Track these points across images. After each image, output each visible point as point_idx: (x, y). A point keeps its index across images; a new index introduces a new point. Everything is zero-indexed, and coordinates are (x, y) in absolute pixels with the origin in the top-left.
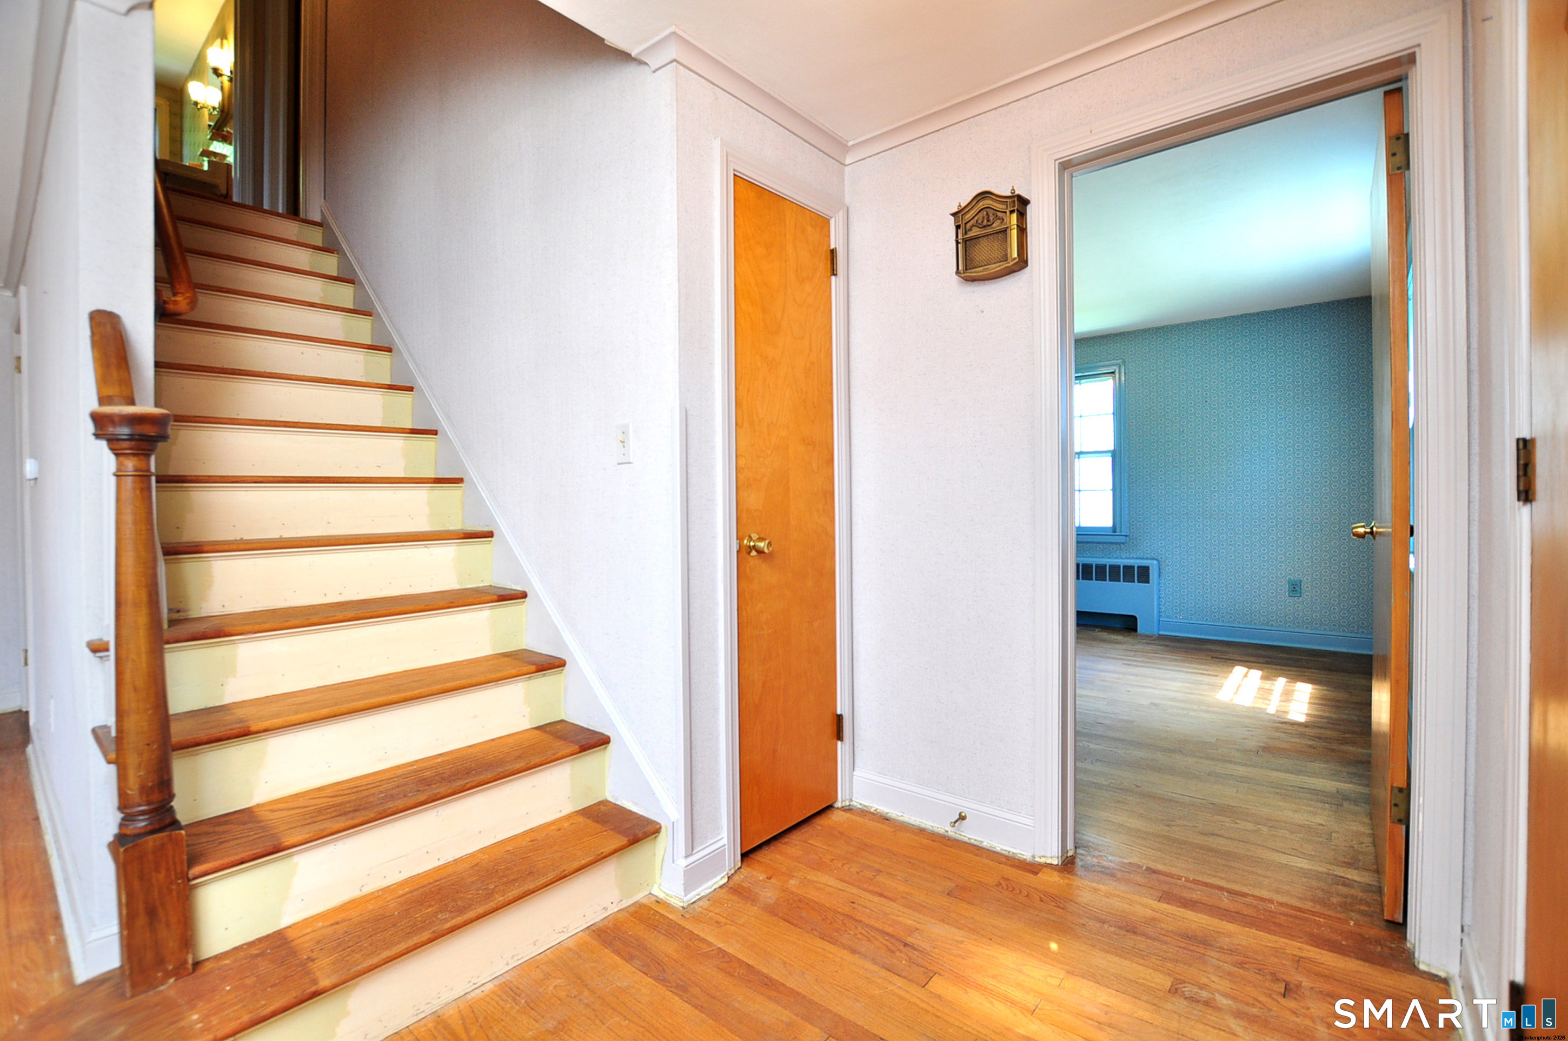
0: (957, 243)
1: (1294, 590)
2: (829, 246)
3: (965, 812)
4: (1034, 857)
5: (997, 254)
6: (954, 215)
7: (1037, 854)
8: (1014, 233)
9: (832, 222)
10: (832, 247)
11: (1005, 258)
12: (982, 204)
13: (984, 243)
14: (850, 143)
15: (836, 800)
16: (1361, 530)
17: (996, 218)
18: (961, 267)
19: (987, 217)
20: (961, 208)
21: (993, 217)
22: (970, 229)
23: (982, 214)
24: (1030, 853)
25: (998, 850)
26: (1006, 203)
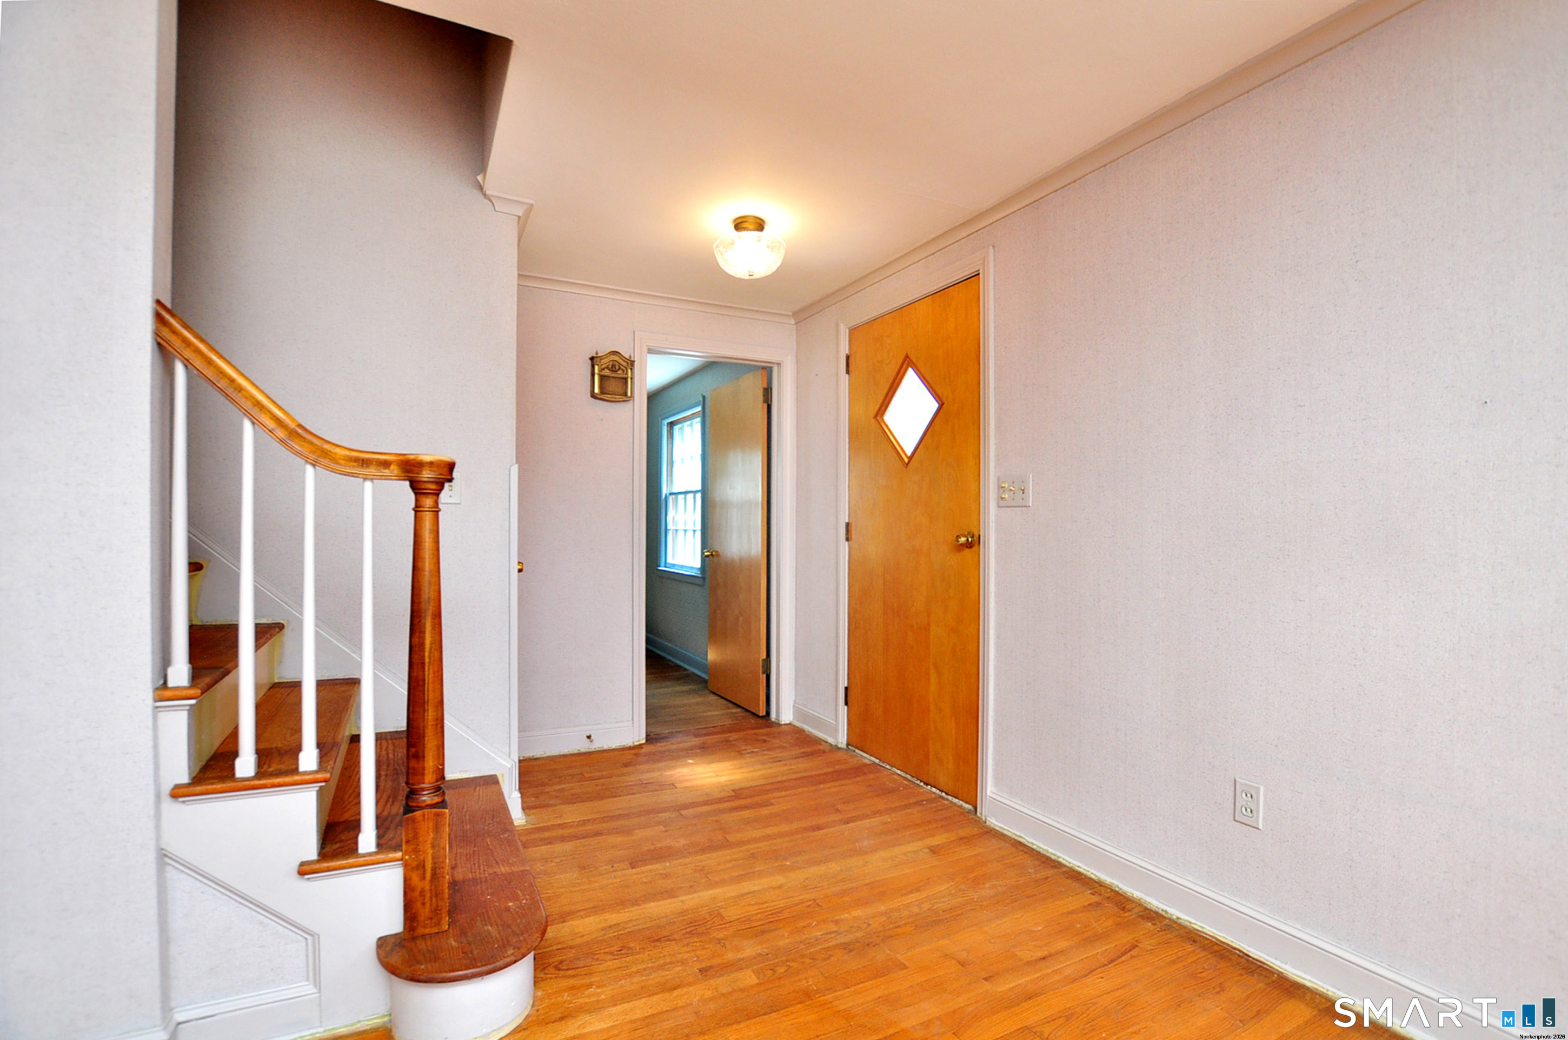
0: (594, 374)
3: (590, 733)
5: (620, 390)
6: (595, 358)
8: (629, 381)
11: (626, 394)
13: (612, 381)
17: (620, 368)
18: (597, 390)
19: (614, 366)
20: (599, 355)
21: (617, 368)
22: (603, 369)
23: (611, 363)
24: (632, 741)
25: (614, 747)
26: (628, 363)
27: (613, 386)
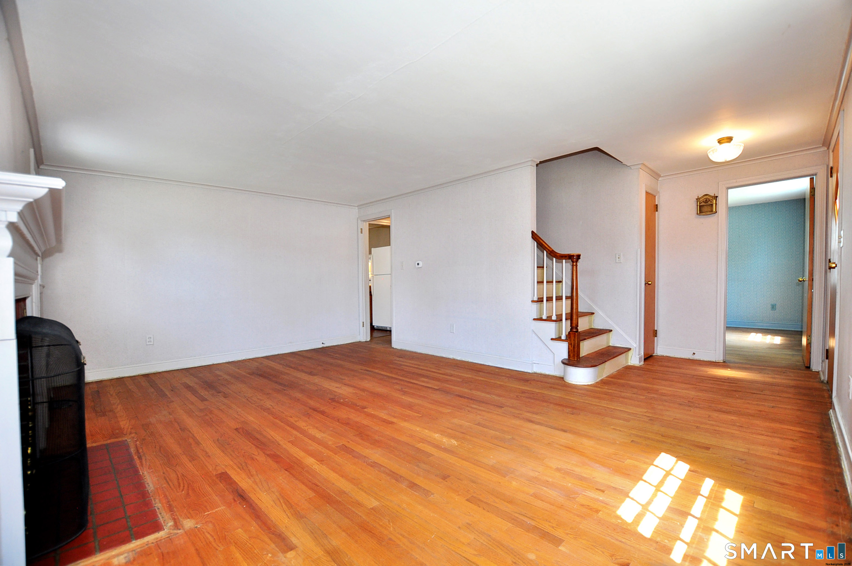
0: (697, 206)
1: (773, 308)
2: (655, 203)
3: (695, 352)
4: (716, 361)
5: (710, 210)
6: (697, 199)
7: (717, 360)
8: (714, 205)
9: (656, 197)
10: (656, 204)
11: (712, 211)
12: (705, 197)
13: (705, 207)
14: (662, 176)
15: (654, 353)
16: (801, 280)
17: (709, 201)
18: (698, 212)
19: (706, 200)
20: (699, 197)
21: (708, 201)
22: (701, 203)
23: (705, 200)
24: (715, 360)
25: (705, 360)
26: (713, 198)
27: (705, 209)
